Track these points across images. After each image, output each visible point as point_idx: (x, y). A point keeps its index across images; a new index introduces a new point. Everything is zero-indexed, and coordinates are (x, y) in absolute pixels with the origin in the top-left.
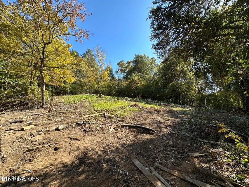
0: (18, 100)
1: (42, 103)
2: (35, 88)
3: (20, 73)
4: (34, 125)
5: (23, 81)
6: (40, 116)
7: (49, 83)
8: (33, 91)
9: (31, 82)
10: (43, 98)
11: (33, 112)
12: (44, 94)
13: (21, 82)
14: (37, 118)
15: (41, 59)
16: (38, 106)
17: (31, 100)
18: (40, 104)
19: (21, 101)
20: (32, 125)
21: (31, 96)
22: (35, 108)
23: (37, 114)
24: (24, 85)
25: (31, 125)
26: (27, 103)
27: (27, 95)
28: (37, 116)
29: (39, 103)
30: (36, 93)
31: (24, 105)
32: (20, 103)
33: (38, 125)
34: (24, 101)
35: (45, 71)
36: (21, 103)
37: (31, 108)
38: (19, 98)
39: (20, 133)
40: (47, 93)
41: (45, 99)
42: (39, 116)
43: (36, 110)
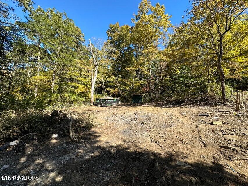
0: (200, 97)
1: (223, 100)
2: (214, 85)
3: (198, 73)
4: (222, 122)
5: (201, 80)
6: (226, 113)
7: (228, 77)
8: (212, 87)
9: (209, 79)
10: (224, 95)
11: (215, 108)
12: (225, 90)
13: (199, 80)
14: (222, 115)
15: (217, 53)
16: (219, 103)
17: (211, 96)
18: (221, 101)
19: (202, 98)
20: (220, 122)
21: (210, 92)
22: (216, 104)
23: (221, 111)
24: (202, 83)
25: (218, 121)
26: (207, 100)
27: (206, 92)
28: (222, 113)
29: (219, 99)
30: (214, 89)
31: (204, 101)
32: (201, 99)
33: (226, 123)
34: (205, 98)
35: (223, 64)
36: (203, 99)
37: (212, 104)
38: (200, 95)
39: (211, 127)
40: (228, 89)
41: (226, 95)
42: (224, 113)
43: (217, 107)
